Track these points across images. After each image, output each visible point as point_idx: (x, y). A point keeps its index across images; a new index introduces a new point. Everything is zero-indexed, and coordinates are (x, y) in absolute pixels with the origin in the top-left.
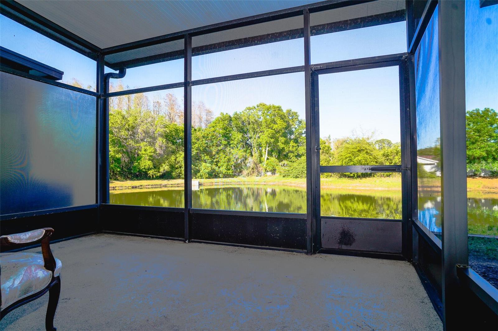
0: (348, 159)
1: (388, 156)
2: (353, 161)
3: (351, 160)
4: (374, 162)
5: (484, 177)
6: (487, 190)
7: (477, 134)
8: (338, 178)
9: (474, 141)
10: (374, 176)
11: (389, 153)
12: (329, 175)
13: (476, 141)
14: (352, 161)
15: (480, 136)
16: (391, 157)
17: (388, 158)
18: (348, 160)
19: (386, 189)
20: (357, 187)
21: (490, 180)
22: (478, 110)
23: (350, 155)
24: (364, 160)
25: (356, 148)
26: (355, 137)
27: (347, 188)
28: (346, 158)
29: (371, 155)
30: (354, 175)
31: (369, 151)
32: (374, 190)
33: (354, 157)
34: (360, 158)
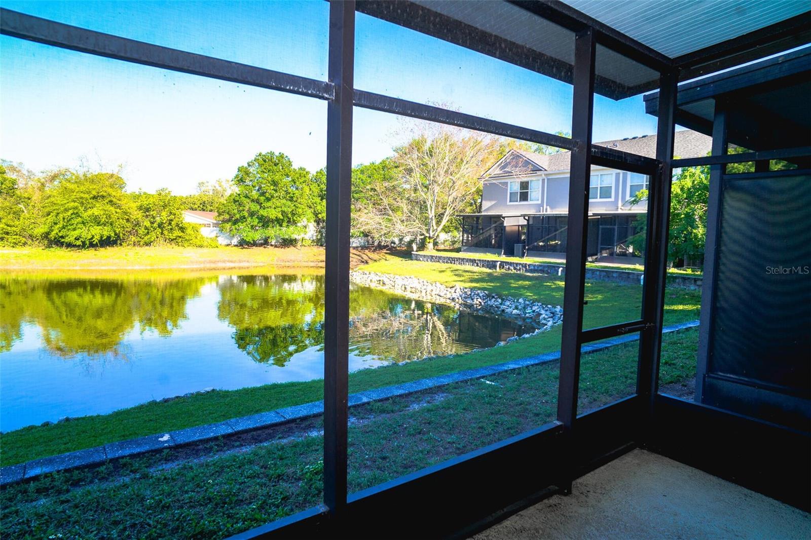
0: (71, 211)
1: (148, 210)
2: (81, 217)
3: (77, 215)
4: (123, 219)
5: (276, 246)
6: (283, 264)
7: (272, 187)
8: (43, 247)
9: (270, 197)
10: (121, 245)
11: (151, 206)
12: (19, 242)
13: (272, 197)
14: (79, 216)
15: (276, 191)
16: (154, 213)
17: (148, 214)
18: (72, 214)
19: (149, 268)
20: (91, 266)
21: (283, 249)
22: (272, 154)
23: (76, 204)
24: (105, 216)
25: (89, 193)
26: (85, 169)
27: (71, 268)
28: (66, 210)
29: (119, 207)
30: (84, 243)
31: (114, 200)
32: (126, 269)
33: (83, 208)
34: (96, 211)
